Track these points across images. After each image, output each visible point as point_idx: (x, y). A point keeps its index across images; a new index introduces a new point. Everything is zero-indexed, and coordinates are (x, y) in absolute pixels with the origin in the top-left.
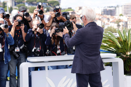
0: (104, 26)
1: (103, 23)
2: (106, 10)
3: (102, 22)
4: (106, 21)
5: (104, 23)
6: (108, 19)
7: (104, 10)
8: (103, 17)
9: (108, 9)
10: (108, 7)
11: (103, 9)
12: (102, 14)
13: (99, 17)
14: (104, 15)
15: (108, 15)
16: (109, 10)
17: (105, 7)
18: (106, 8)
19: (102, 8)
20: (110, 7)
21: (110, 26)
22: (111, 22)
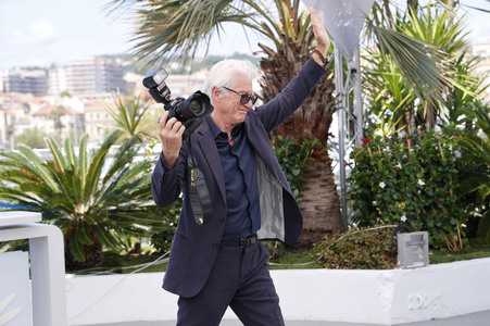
0: (12, 126)
1: (9, 118)
2: (19, 77)
3: (5, 115)
4: (20, 113)
5: (13, 118)
6: (27, 106)
7: (10, 77)
8: (8, 99)
9: (25, 74)
10: (22, 69)
11: (7, 74)
12: (4, 91)
14: (13, 94)
15: (25, 92)
16: (27, 78)
17: (14, 69)
18: (18, 71)
19: (4, 71)
20: (29, 69)
21: (31, 126)
22: (34, 115)
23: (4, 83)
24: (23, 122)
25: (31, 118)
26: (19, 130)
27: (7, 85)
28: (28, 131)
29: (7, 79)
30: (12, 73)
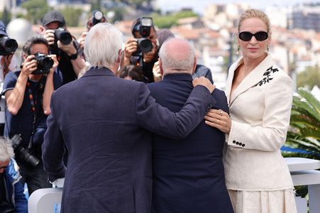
0: (294, 63)
1: (291, 55)
2: (301, 13)
3: (288, 52)
4: (302, 50)
5: (295, 55)
6: (308, 43)
7: (294, 14)
8: (290, 35)
9: (307, 10)
10: (305, 5)
11: (290, 10)
12: (288, 28)
13: (280, 37)
14: (297, 31)
15: (306, 28)
16: (309, 14)
17: (298, 5)
18: (301, 8)
19: (287, 7)
20: (312, 5)
21: (313, 64)
22: (316, 52)
23: (288, 20)
24: (305, 59)
25: (312, 55)
26: (301, 68)
27: (291, 22)
28: (309, 68)
29: (291, 16)
30: (296, 10)
